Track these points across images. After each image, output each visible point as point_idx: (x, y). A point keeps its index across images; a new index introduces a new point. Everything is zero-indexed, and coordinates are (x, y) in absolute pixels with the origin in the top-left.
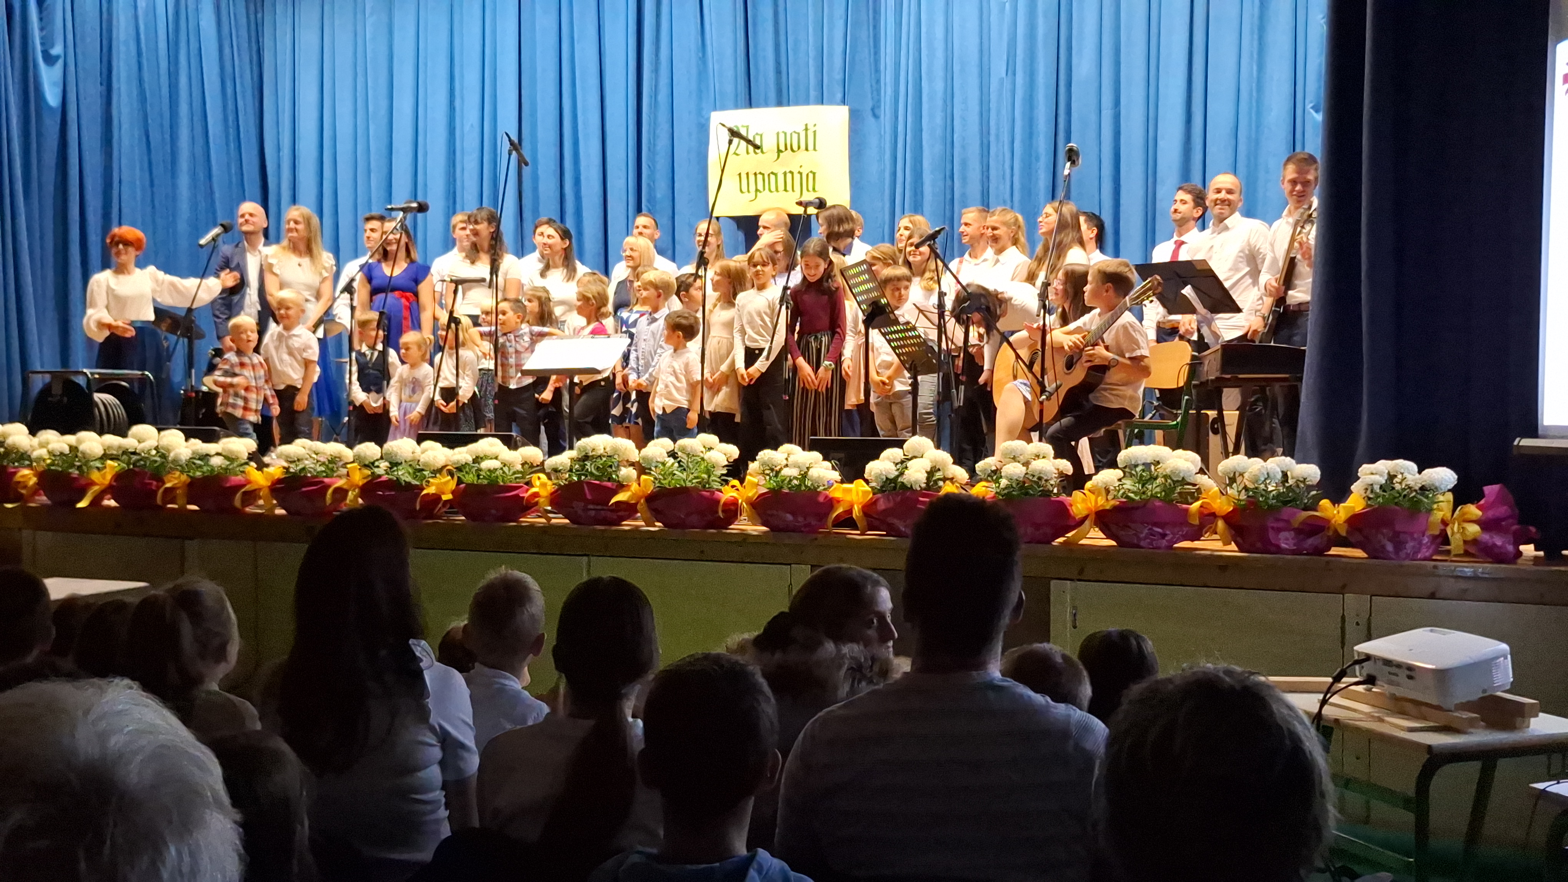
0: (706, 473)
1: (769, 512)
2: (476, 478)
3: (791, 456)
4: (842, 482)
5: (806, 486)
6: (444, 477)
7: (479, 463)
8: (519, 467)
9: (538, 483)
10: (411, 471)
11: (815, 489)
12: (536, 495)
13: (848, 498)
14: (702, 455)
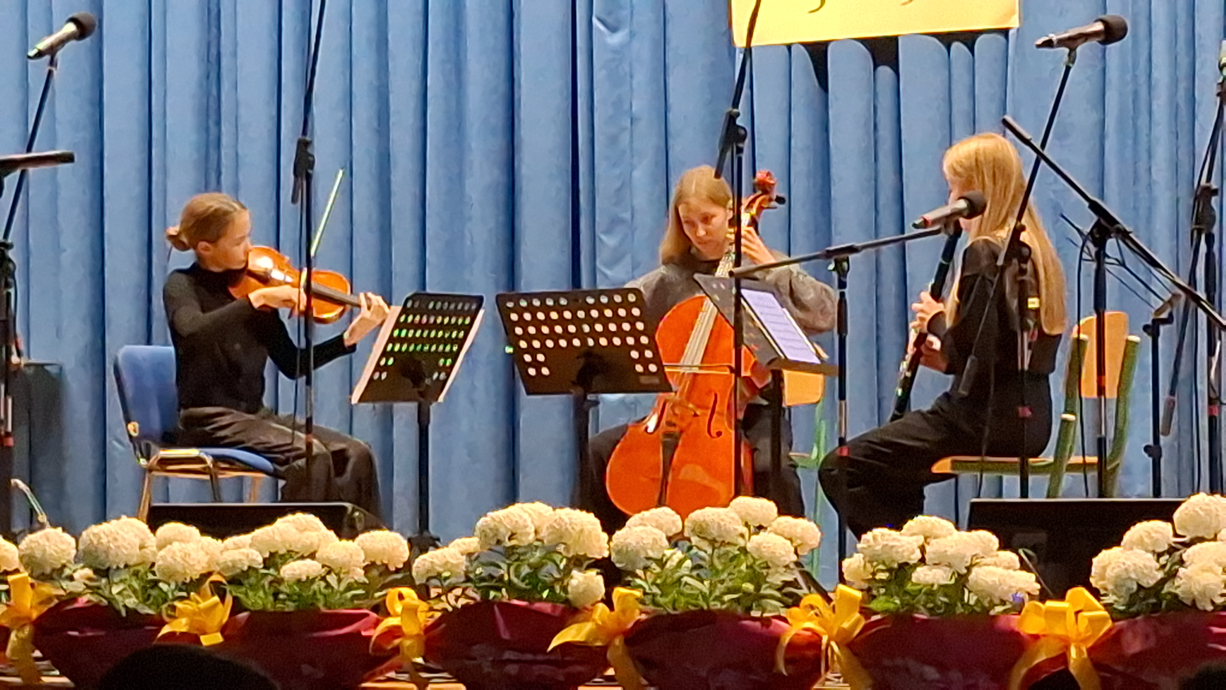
0: (751, 581)
1: (886, 662)
2: (271, 598)
3: (933, 541)
4: (1043, 597)
5: (965, 605)
6: (204, 598)
7: (278, 570)
8: (359, 575)
9: (399, 608)
10: (136, 584)
11: (987, 610)
12: (394, 632)
13: (1059, 631)
14: (741, 542)
